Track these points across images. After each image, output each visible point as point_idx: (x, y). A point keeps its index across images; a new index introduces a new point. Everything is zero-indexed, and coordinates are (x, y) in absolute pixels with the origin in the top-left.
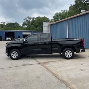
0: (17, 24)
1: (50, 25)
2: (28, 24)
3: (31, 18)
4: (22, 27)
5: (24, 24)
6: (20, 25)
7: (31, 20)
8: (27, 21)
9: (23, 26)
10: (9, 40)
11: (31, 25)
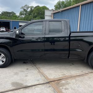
0: (13, 13)
1: (54, 14)
2: (26, 14)
3: (29, 7)
4: (19, 17)
5: (21, 14)
6: (16, 15)
7: (29, 10)
8: (25, 10)
9: (20, 15)
10: (3, 31)
11: (29, 15)
